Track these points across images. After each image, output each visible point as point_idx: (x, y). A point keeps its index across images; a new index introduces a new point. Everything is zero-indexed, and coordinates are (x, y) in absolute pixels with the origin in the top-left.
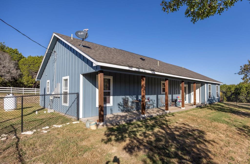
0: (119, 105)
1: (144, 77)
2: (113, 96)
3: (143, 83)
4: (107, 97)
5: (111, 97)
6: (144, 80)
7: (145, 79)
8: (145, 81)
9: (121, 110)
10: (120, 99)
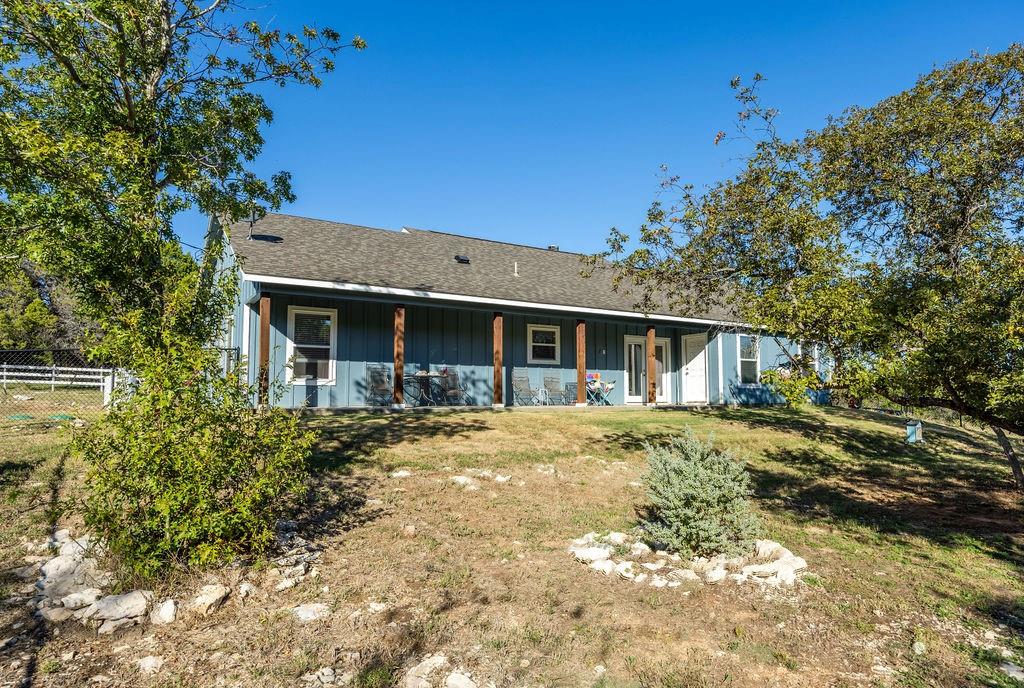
0: (358, 384)
1: (402, 306)
2: (338, 360)
3: (399, 321)
4: (319, 362)
5: (332, 364)
6: (399, 315)
7: (403, 312)
8: (403, 318)
9: (366, 398)
10: (360, 370)
